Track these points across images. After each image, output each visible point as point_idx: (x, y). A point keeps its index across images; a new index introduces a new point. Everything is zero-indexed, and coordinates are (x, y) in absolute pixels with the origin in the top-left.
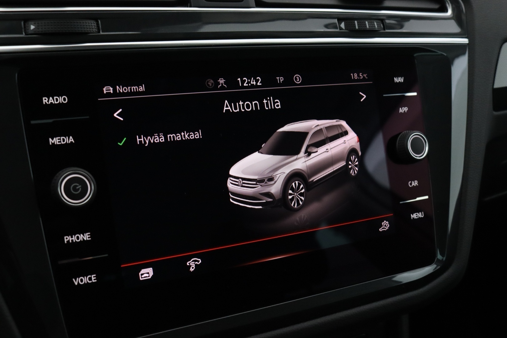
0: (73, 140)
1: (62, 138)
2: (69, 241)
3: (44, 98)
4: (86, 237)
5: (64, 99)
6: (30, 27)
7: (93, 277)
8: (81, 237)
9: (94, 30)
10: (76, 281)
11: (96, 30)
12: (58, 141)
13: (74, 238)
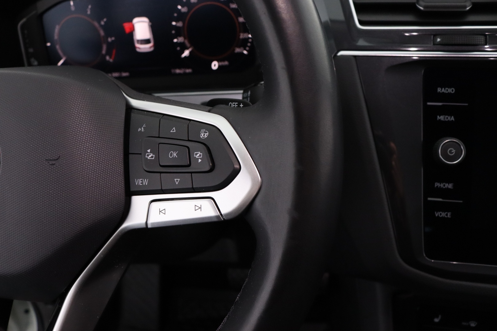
0: (453, 119)
1: (446, 117)
2: (437, 186)
3: (438, 88)
4: (450, 186)
5: (453, 90)
6: (437, 40)
7: (449, 214)
8: (447, 185)
9: (482, 43)
10: (437, 213)
11: (484, 43)
12: (443, 118)
13: (442, 185)
